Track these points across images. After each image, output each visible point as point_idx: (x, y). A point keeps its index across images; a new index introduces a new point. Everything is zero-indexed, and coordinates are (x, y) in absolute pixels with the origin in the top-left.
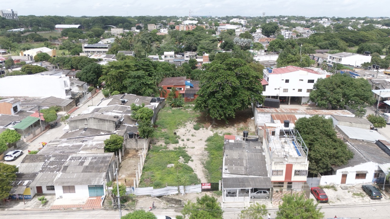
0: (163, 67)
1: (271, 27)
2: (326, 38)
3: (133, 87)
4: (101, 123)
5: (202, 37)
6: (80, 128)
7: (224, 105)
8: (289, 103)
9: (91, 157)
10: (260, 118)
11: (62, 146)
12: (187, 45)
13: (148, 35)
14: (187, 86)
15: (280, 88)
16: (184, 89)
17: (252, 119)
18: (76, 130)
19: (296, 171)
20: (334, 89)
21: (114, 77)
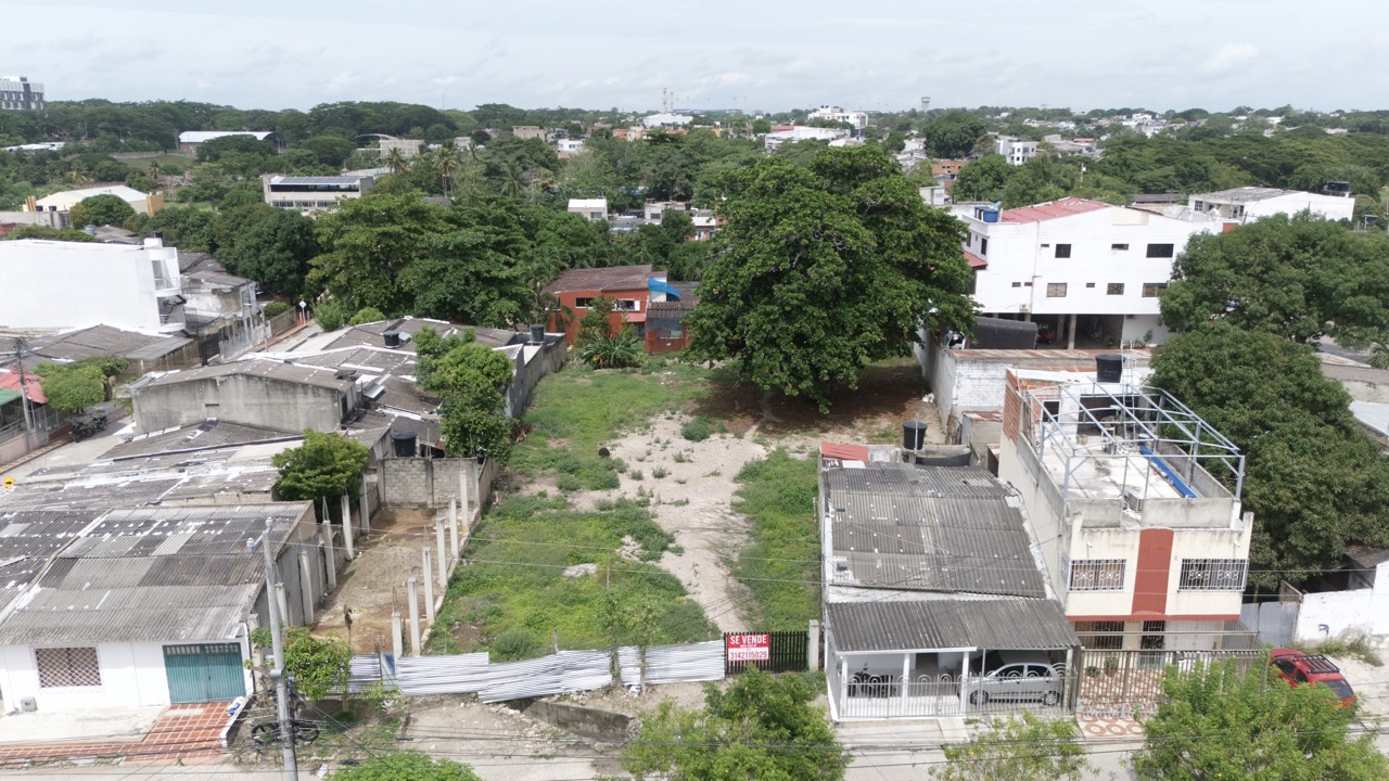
0: (559, 230)
1: (957, 127)
2: (1162, 156)
3: (438, 291)
4: (278, 398)
5: (710, 154)
6: (184, 419)
7: (813, 331)
8: (1071, 345)
9: (199, 519)
10: (965, 382)
11: (82, 488)
12: (657, 182)
13: (511, 146)
14: (654, 293)
15: (1036, 281)
16: (643, 304)
17: (925, 399)
18: (167, 431)
19: (1187, 565)
20: (1269, 269)
21: (361, 254)
